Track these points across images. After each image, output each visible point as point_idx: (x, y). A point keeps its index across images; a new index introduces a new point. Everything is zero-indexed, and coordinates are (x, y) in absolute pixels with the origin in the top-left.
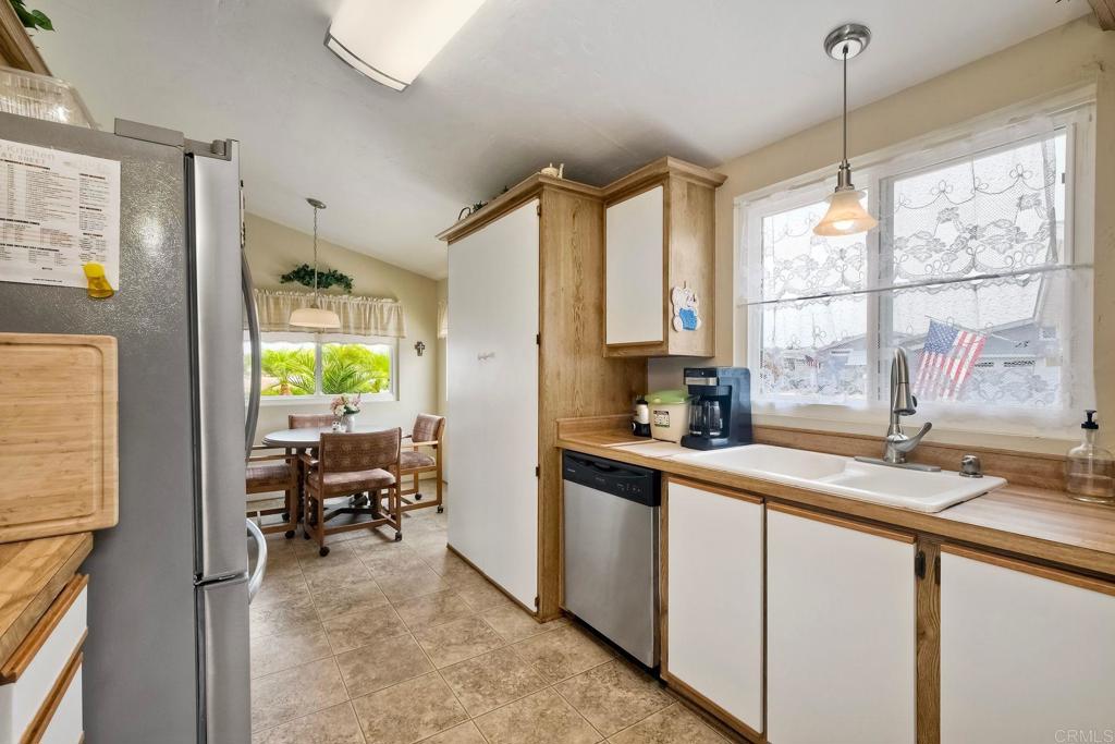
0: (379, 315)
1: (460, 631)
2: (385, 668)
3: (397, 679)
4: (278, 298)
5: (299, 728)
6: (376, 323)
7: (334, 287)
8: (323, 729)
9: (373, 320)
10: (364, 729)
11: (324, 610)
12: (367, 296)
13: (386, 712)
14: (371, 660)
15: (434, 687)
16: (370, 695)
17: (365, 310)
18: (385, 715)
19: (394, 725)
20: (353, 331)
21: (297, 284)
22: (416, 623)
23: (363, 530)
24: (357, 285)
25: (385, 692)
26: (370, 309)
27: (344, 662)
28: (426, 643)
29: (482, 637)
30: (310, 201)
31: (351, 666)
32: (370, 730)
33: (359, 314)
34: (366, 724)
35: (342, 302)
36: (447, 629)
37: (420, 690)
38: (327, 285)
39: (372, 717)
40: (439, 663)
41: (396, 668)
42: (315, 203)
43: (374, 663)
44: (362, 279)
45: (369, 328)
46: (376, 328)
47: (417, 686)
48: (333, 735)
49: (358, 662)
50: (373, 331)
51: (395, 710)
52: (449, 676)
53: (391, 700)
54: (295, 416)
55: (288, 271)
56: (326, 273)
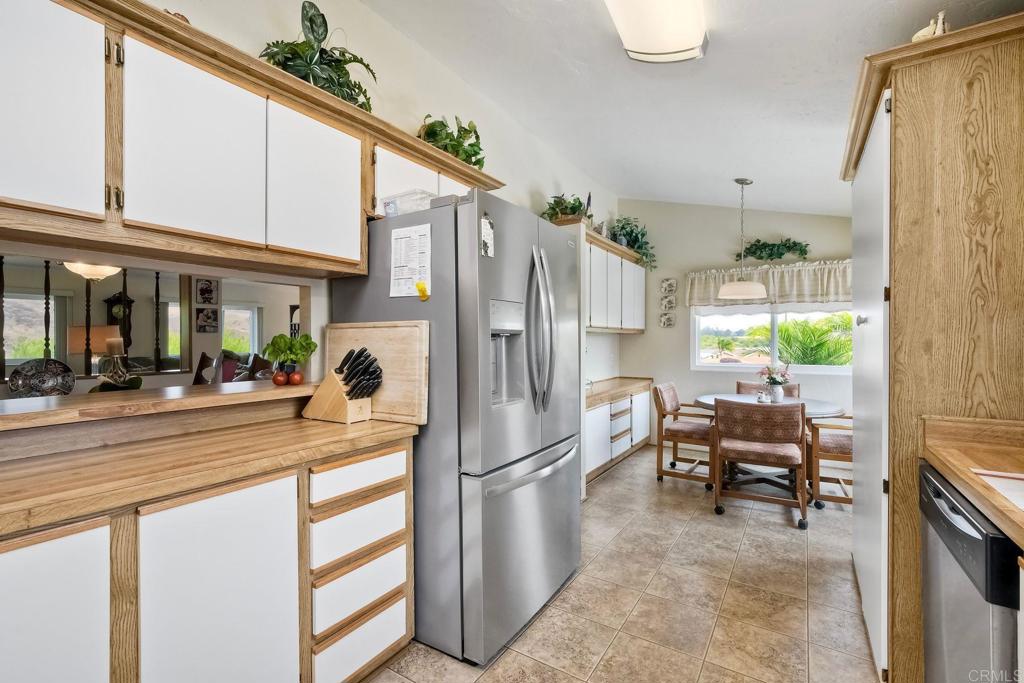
0: (840, 280)
1: (767, 645)
2: (666, 627)
3: (665, 642)
4: (732, 275)
5: (575, 623)
6: (837, 287)
7: (788, 256)
8: (585, 635)
9: (832, 285)
10: (605, 657)
11: (673, 556)
12: (825, 259)
13: (630, 658)
14: (662, 614)
15: (685, 671)
16: (634, 638)
17: (822, 275)
18: (627, 659)
19: (625, 671)
20: (807, 299)
21: (751, 259)
22: (732, 609)
23: (777, 506)
24: (814, 250)
25: (646, 644)
26: (829, 272)
27: (644, 601)
28: (721, 632)
29: (784, 666)
30: (737, 181)
31: (645, 608)
32: (607, 661)
33: (816, 280)
34: (610, 655)
35: (796, 270)
36: (756, 634)
37: (671, 664)
38: (780, 255)
39: (618, 653)
40: (713, 657)
41: (674, 633)
42: (741, 182)
43: (663, 617)
44: (819, 242)
45: (827, 294)
46: (837, 294)
47: (673, 660)
48: (586, 644)
49: (655, 609)
50: (832, 297)
51: (637, 662)
52: (708, 674)
53: (644, 653)
54: (742, 382)
55: (741, 249)
56: (778, 242)
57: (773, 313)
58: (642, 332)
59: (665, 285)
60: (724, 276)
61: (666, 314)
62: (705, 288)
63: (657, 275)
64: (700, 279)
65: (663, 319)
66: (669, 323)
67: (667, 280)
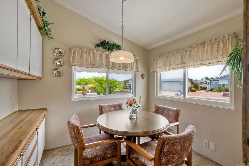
4: (94, 53)
21: (101, 48)
38: (112, 49)
54: (102, 105)
55: (98, 42)
56: (112, 43)
57: (108, 73)
58: (40, 79)
59: (57, 51)
60: (90, 53)
61: (57, 69)
62: (81, 57)
63: (51, 44)
64: (78, 52)
65: (55, 72)
66: (59, 74)
67: (58, 49)
